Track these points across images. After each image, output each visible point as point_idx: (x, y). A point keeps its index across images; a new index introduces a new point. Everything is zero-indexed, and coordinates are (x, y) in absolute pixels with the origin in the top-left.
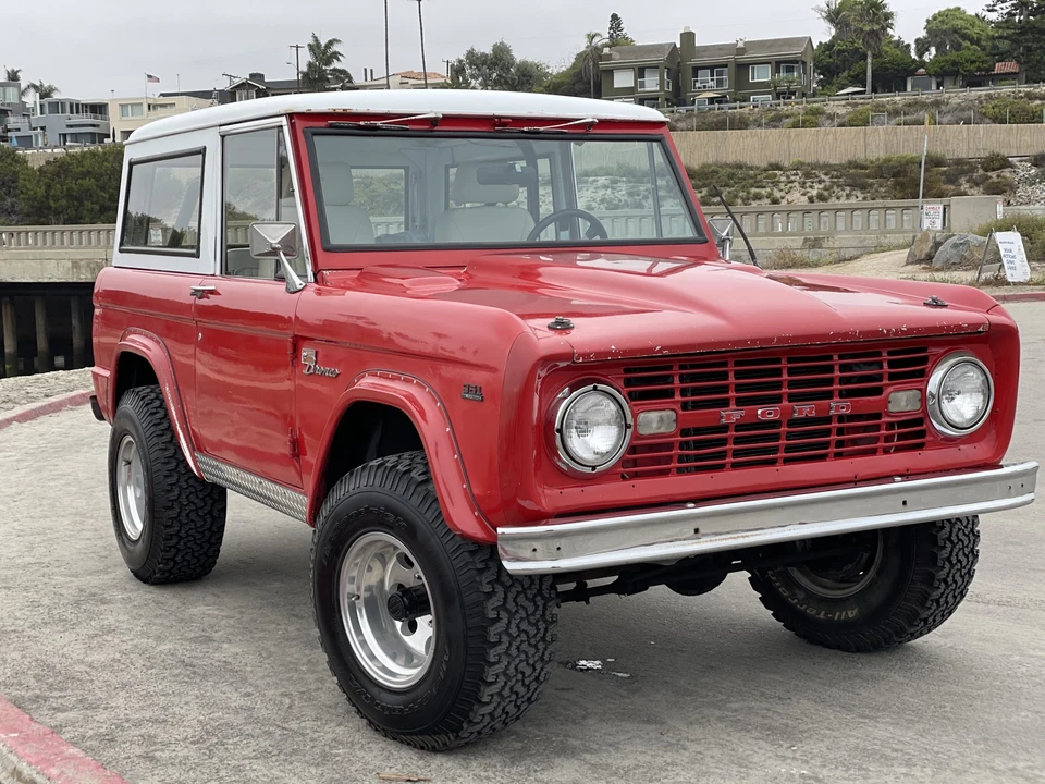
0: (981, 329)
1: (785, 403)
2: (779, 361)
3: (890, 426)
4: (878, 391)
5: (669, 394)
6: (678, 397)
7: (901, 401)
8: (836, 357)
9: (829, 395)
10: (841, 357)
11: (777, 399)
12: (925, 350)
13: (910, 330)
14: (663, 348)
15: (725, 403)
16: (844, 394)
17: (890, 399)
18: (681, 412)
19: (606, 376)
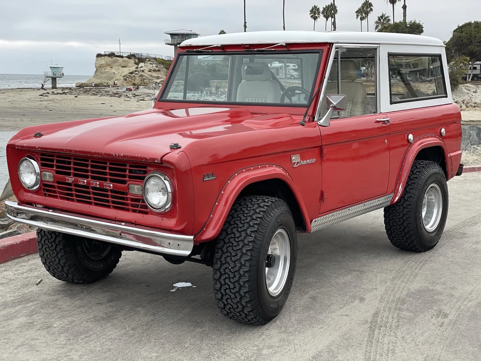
0: (156, 161)
1: (90, 179)
2: (88, 161)
3: (132, 200)
4: (124, 182)
5: (52, 166)
6: (54, 168)
7: (135, 189)
8: (108, 164)
9: (105, 180)
10: (110, 164)
11: (86, 177)
12: (146, 168)
13: (124, 156)
14: (39, 148)
15: (69, 174)
16: (112, 181)
17: (130, 187)
18: (55, 174)
19: (34, 156)
